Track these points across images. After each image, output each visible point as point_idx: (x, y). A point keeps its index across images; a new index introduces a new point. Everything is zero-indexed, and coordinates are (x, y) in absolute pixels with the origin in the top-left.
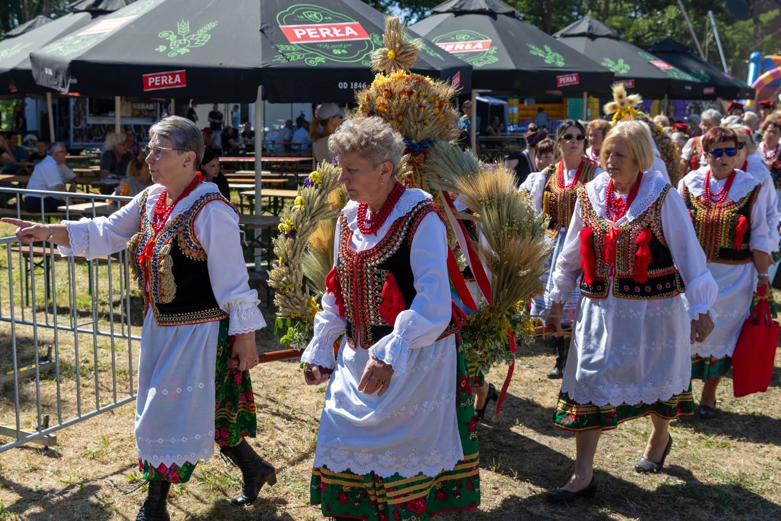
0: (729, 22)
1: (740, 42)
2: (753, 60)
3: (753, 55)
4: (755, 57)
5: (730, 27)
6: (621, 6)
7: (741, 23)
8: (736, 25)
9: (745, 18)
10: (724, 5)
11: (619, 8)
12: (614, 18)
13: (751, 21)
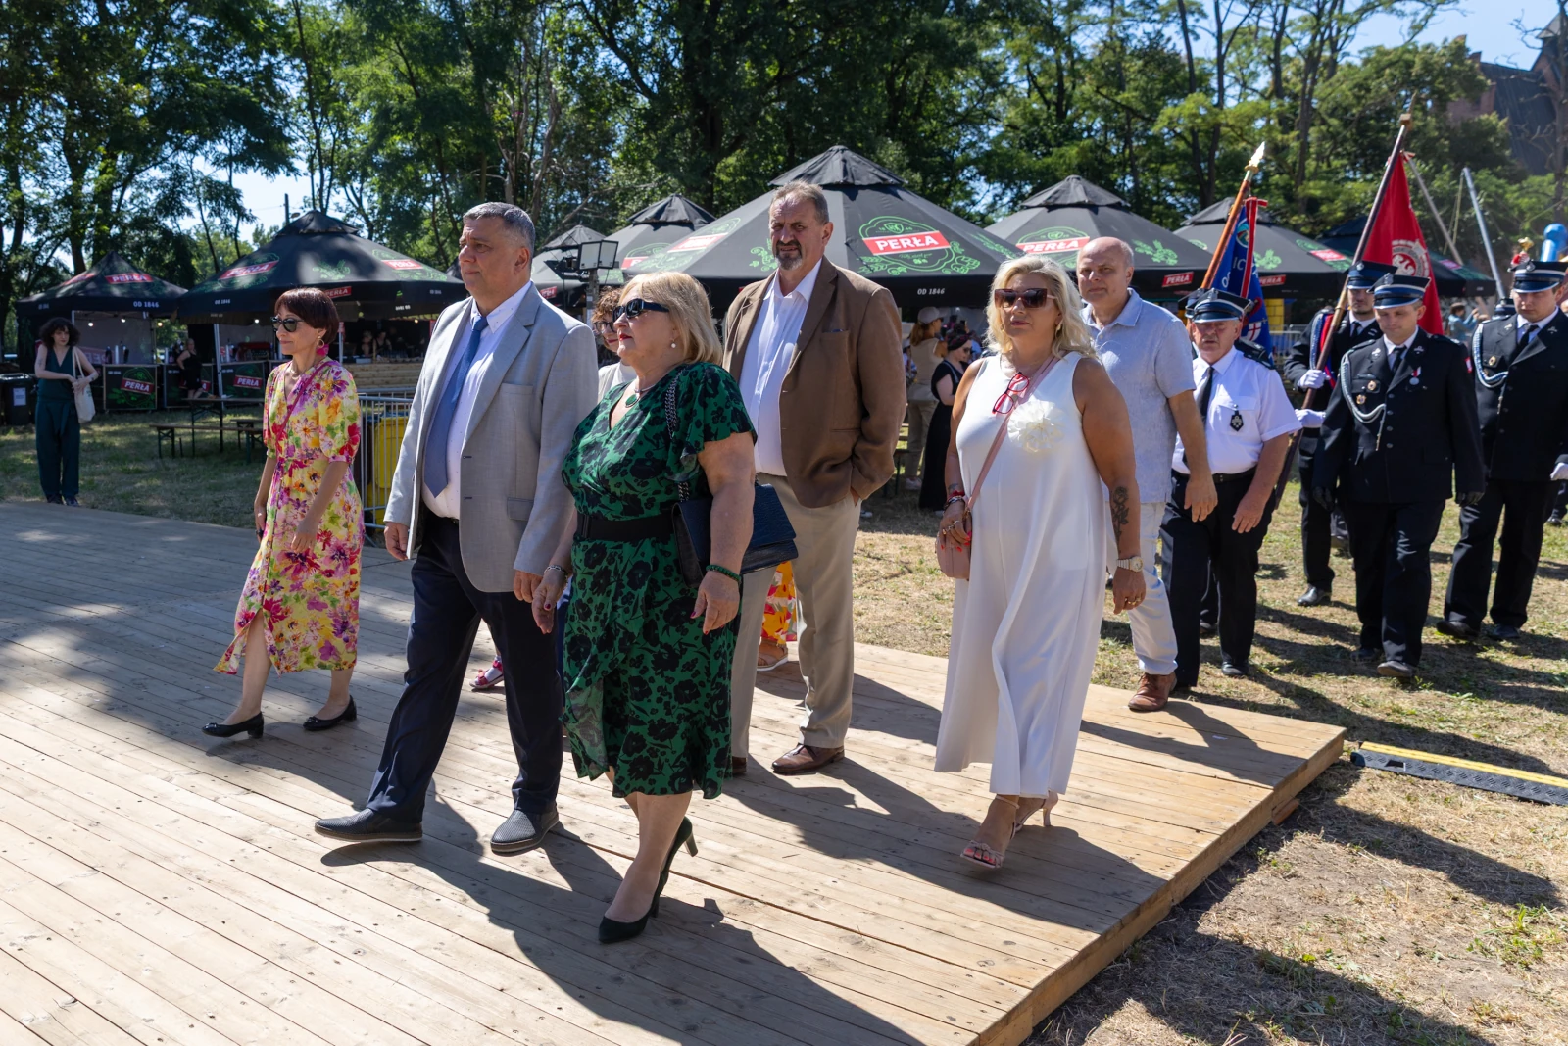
0: (1515, 178)
1: (1531, 209)
2: (1552, 236)
3: (1549, 229)
4: (1552, 232)
5: (1515, 187)
6: (1329, 165)
7: (1535, 180)
8: (1525, 184)
9: (1544, 173)
10: (1508, 153)
11: (1324, 166)
12: (1312, 184)
13: (1551, 176)
